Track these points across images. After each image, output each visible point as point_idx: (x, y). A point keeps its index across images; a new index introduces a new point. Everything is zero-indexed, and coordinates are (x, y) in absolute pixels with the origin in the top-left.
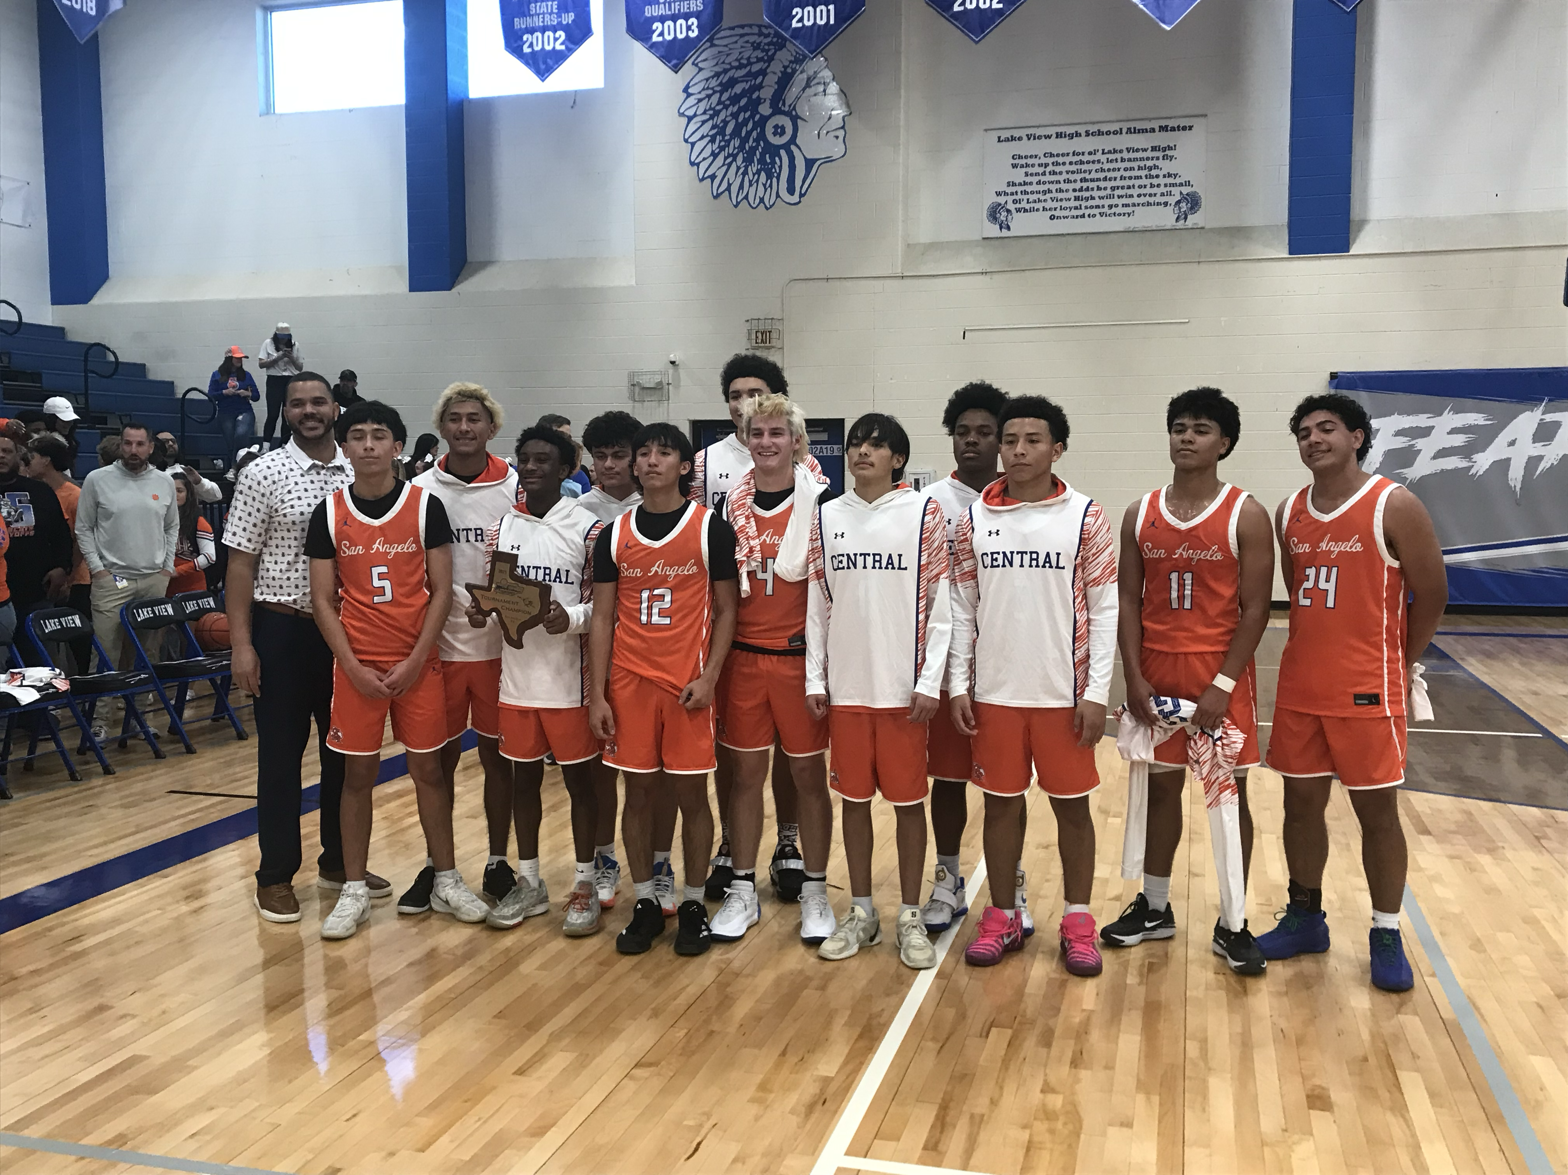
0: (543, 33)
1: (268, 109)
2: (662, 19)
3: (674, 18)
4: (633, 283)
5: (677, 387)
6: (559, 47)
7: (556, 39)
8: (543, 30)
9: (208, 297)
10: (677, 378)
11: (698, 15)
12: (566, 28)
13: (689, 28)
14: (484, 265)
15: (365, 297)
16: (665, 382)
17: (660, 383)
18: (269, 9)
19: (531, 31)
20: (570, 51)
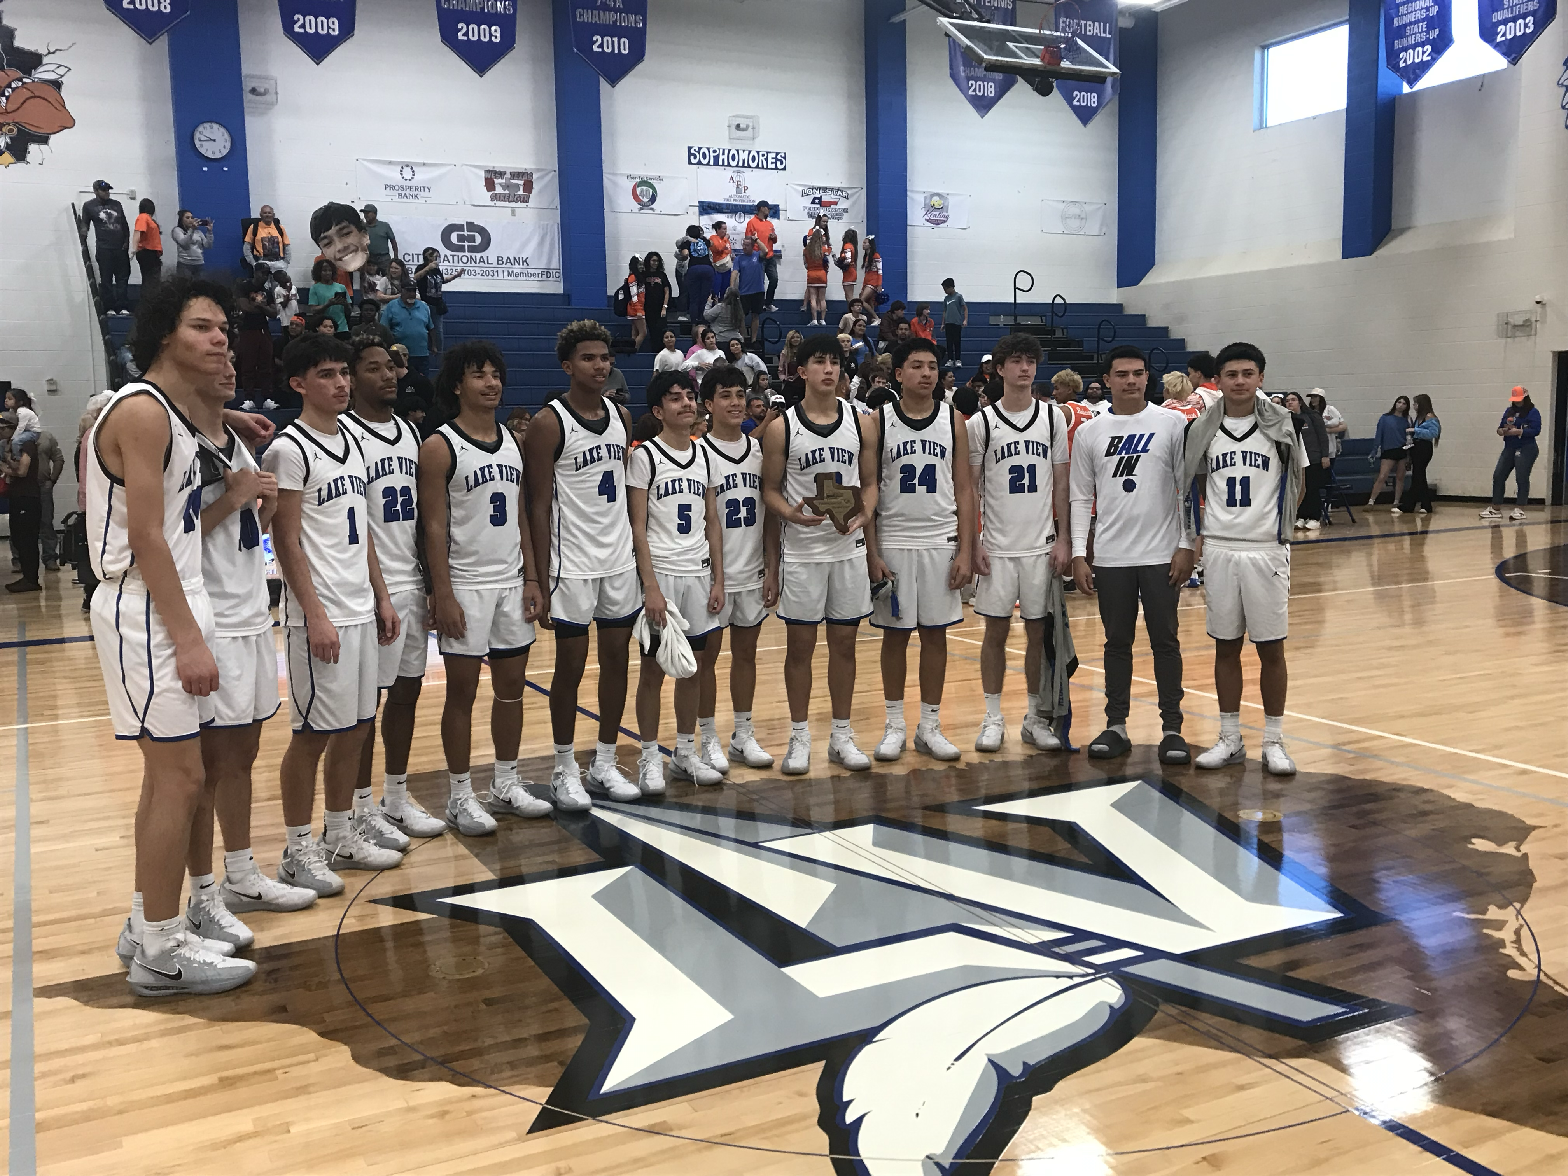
0: (1414, 49)
1: (1262, 125)
2: (1505, 22)
3: (1514, 20)
4: (1512, 236)
5: (1544, 322)
6: (1426, 58)
7: (1424, 53)
8: (1414, 47)
9: (1212, 273)
10: (1544, 315)
11: (1533, 14)
12: (1432, 42)
13: (1526, 26)
14: (1402, 231)
15: (1312, 266)
16: (1533, 319)
17: (1528, 320)
18: (1265, 47)
19: (1405, 49)
20: (1434, 60)
